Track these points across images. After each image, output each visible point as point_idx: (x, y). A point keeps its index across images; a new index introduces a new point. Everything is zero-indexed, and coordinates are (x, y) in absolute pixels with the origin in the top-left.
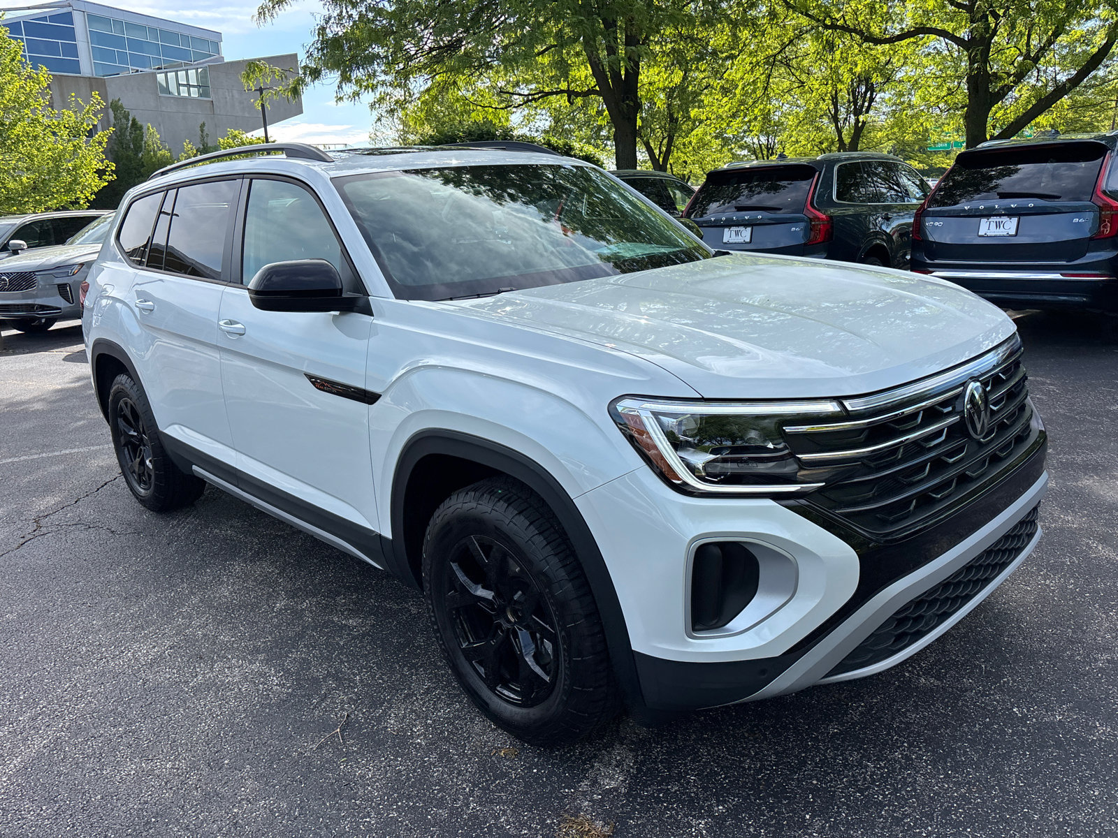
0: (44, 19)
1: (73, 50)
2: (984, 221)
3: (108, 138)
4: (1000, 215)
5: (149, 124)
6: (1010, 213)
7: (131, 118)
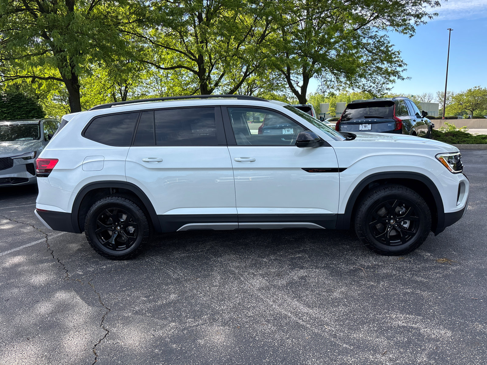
2: (360, 125)
4: (366, 124)
6: (369, 123)
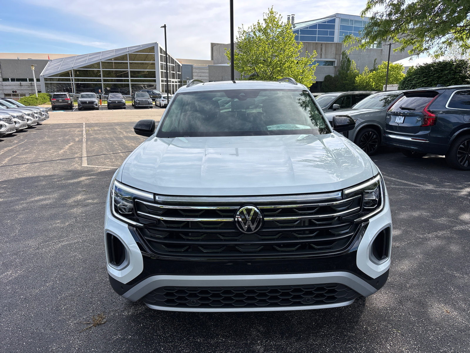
0: (325, 22)
1: (333, 33)
3: (316, 67)
5: (353, 60)
7: (348, 58)
